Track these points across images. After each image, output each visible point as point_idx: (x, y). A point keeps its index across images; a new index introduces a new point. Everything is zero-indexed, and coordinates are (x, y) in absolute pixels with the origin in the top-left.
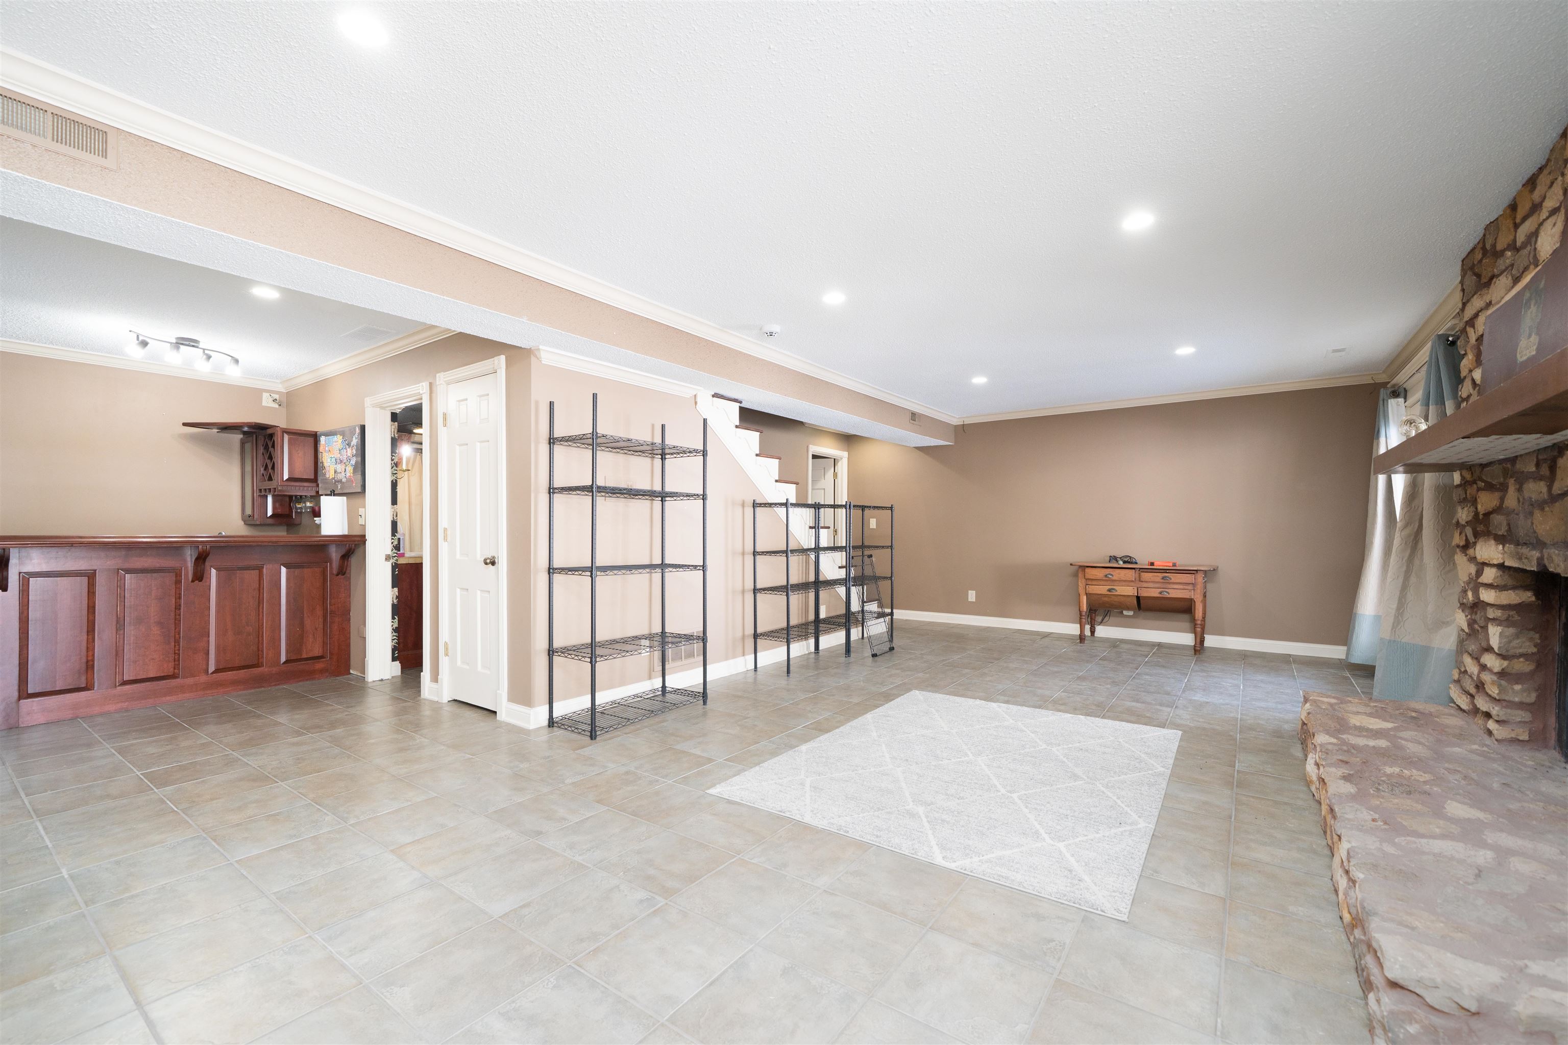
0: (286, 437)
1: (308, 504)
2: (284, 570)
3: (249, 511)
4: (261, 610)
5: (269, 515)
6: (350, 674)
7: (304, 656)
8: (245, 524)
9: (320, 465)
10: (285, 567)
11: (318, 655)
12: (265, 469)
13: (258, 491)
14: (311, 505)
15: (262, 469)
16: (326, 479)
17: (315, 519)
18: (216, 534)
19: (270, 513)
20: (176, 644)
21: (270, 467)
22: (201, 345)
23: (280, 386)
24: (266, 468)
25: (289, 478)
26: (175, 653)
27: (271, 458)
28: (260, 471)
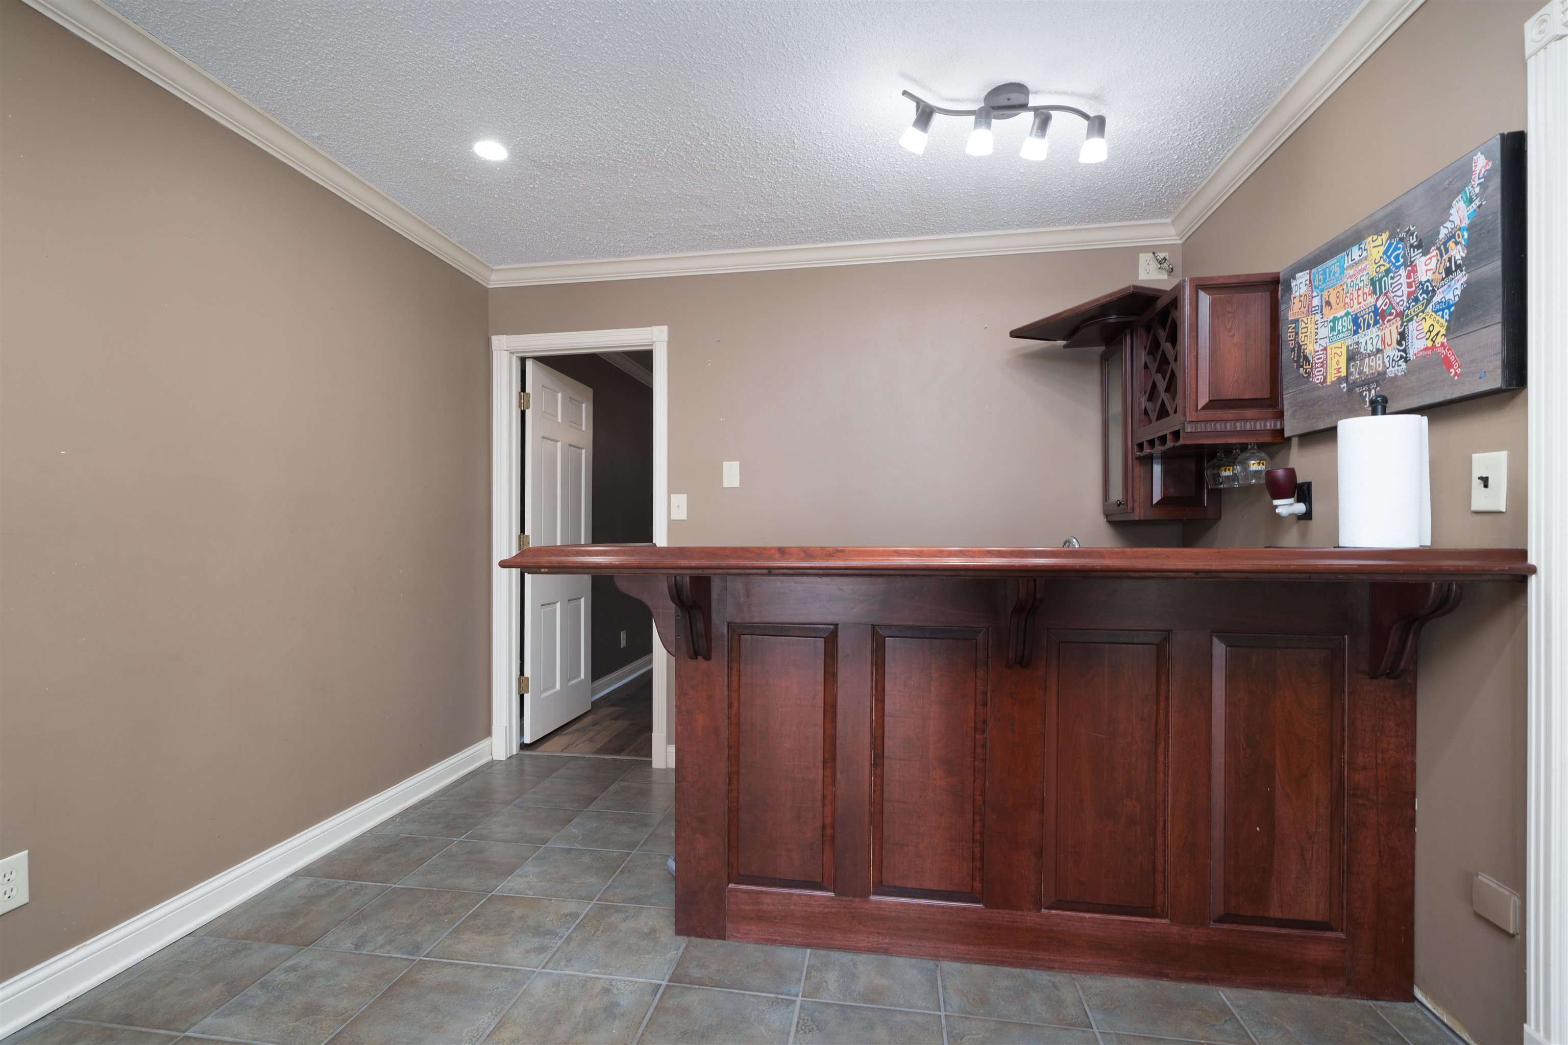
0: (1205, 299)
1: (1254, 466)
2: (1219, 649)
3: (1116, 494)
4: (1161, 758)
5: (1154, 502)
6: (1413, 999)
7: (1275, 912)
8: (1108, 521)
9: (1287, 356)
10: (1222, 639)
11: (1313, 919)
12: (1151, 398)
13: (1136, 448)
14: (1261, 468)
15: (1144, 399)
16: (1316, 388)
17: (1276, 502)
18: (1057, 546)
19: (1157, 496)
20: (977, 818)
21: (1162, 385)
22: (1033, 101)
23: (1172, 231)
24: (1152, 395)
25: (1210, 401)
26: (974, 841)
27: (1164, 363)
28: (1140, 403)
